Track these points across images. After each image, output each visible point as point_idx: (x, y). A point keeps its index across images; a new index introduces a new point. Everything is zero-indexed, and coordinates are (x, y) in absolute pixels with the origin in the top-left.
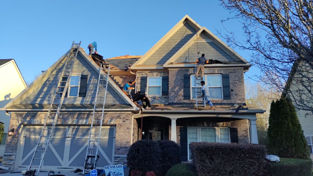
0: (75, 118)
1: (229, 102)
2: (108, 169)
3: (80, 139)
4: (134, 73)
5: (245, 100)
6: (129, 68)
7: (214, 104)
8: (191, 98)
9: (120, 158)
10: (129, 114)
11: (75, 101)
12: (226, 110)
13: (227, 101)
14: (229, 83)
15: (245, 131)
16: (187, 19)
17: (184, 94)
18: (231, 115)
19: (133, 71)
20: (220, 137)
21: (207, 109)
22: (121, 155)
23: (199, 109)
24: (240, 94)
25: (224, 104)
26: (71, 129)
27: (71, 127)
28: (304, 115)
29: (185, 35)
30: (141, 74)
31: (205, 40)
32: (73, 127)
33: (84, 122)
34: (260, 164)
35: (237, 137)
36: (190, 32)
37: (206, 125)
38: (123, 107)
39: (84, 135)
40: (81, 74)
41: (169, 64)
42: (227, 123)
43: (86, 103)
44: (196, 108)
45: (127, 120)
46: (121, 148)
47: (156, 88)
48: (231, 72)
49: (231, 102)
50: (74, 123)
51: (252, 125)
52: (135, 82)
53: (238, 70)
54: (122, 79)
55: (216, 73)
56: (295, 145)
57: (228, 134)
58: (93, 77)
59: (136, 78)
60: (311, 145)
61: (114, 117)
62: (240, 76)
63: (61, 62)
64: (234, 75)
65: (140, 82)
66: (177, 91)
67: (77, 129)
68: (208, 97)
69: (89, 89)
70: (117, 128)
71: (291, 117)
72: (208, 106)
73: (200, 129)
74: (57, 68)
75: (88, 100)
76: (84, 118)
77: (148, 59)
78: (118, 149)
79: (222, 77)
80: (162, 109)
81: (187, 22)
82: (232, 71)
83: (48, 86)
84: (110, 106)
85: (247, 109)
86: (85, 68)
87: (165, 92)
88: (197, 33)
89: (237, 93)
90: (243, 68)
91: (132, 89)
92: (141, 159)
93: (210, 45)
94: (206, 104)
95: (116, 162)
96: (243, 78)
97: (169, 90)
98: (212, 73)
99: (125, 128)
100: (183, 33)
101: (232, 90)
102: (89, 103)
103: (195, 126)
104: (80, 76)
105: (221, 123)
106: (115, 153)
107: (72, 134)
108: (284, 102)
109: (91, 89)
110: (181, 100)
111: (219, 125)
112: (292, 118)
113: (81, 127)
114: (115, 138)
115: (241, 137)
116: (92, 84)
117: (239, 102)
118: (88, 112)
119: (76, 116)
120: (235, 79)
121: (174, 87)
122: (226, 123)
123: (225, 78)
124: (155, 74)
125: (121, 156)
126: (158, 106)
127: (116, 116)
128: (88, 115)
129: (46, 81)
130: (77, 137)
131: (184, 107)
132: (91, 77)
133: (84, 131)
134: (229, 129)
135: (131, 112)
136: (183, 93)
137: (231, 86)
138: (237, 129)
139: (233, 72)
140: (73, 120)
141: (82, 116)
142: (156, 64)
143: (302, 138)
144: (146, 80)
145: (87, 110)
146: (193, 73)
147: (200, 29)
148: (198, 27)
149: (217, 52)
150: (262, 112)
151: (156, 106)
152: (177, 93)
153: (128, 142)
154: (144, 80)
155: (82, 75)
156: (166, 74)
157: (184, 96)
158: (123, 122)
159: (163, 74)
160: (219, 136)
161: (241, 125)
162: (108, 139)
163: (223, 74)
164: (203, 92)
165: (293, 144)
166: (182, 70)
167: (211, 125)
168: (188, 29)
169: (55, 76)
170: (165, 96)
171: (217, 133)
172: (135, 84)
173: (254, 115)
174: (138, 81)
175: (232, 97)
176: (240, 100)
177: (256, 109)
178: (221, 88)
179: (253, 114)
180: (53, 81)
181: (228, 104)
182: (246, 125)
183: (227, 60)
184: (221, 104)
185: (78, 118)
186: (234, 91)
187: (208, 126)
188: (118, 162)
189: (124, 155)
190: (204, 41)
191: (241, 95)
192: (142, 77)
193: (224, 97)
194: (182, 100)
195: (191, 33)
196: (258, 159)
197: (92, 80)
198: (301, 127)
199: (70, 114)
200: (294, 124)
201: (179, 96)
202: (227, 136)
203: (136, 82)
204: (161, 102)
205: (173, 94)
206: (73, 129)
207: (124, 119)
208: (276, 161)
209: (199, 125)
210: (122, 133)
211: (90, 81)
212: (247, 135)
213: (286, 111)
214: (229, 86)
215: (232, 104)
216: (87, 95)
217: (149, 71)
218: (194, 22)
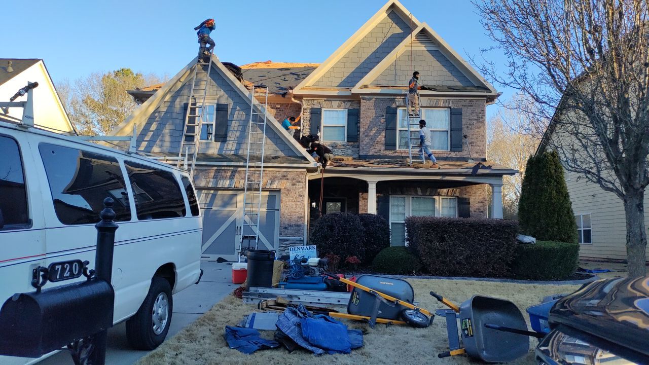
0: (210, 176)
1: (459, 155)
2: (294, 252)
3: (218, 212)
4: (298, 102)
5: (485, 153)
6: (291, 91)
7: (438, 158)
8: (397, 149)
9: (289, 242)
10: (302, 173)
11: (208, 148)
12: (457, 168)
13: (456, 155)
14: (462, 125)
15: (481, 202)
16: (393, 6)
17: (386, 140)
18: (464, 178)
19: (296, 97)
20: (441, 212)
21: (427, 167)
22: (289, 236)
23: (415, 166)
24: (478, 143)
25: (452, 159)
26: (203, 195)
27: (203, 191)
28: (576, 179)
29: (389, 35)
30: (310, 102)
31: (425, 46)
32: (206, 191)
33: (227, 183)
34: (509, 245)
35: (469, 212)
36: (398, 30)
37: (420, 192)
38: (292, 162)
39: (225, 204)
40: (216, 101)
41: (361, 88)
42: (455, 190)
43: (228, 153)
44: (409, 165)
45: (299, 182)
46: (290, 226)
47: (337, 129)
48: (465, 106)
49: (462, 156)
50: (210, 185)
51: (495, 193)
52: (300, 118)
53: (477, 101)
54: (274, 110)
55: (441, 106)
56: (557, 224)
57: (454, 208)
58: (238, 108)
59: (302, 110)
60: (580, 229)
61: (276, 177)
62: (480, 113)
63: (179, 80)
64: (470, 109)
65: (309, 117)
66: (374, 135)
67: (214, 195)
68: (429, 148)
69: (232, 128)
70: (283, 195)
71: (556, 181)
72: (428, 162)
73: (411, 198)
74: (171, 90)
75: (230, 147)
76: (226, 177)
77: (324, 76)
78: (286, 228)
79: (451, 113)
80: (355, 166)
81: (394, 12)
82: (467, 103)
83: (157, 121)
84: (270, 159)
85: (489, 167)
86: (222, 92)
87: (353, 136)
88: (412, 33)
89: (473, 140)
90: (486, 99)
91: (296, 130)
92: (337, 240)
93: (432, 56)
94: (426, 158)
95: (282, 247)
96: (484, 116)
97: (361, 134)
98: (434, 105)
99: (296, 195)
100: (385, 31)
101: (465, 137)
102: (232, 153)
103: (402, 193)
104: (215, 106)
105: (445, 190)
106: (280, 234)
107: (205, 204)
108: (548, 158)
109: (236, 129)
110: (380, 150)
111: (440, 193)
112: (558, 183)
113: (220, 192)
114: (278, 210)
115: (475, 211)
116: (236, 120)
117: (475, 155)
118: (232, 168)
119: (212, 174)
120: (471, 117)
121: (370, 129)
122: (453, 190)
123: (456, 115)
124: (335, 103)
125: (291, 238)
126: (343, 160)
127: (280, 175)
128: (232, 172)
129: (154, 112)
130: (214, 208)
131: (387, 162)
132: (234, 109)
133: (226, 199)
134: (457, 200)
135: (305, 170)
136: (384, 139)
137: (464, 128)
138: (469, 199)
139: (469, 106)
140: (208, 180)
141: (223, 174)
142: (338, 86)
143: (568, 213)
144: (320, 114)
145: (233, 164)
146: (403, 104)
147: (417, 26)
148: (413, 21)
149: (445, 69)
150: (512, 173)
151: (340, 160)
152: (373, 139)
153: (300, 217)
154: (316, 114)
155: (218, 105)
156: (355, 105)
157: (385, 143)
158: (293, 185)
159: (349, 104)
160: (439, 211)
161: (475, 193)
162: (266, 213)
163: (452, 108)
164: (422, 139)
165: (556, 221)
166: (384, 99)
167: (428, 194)
168: (394, 24)
169: (169, 103)
170: (352, 143)
171: (437, 206)
172: (300, 120)
173: (498, 178)
174: (305, 116)
175: (465, 147)
176: (477, 153)
177: (503, 168)
178: (448, 131)
179: (499, 175)
180: (166, 113)
181: (458, 159)
182: (483, 193)
183: (459, 84)
184: (446, 159)
185: (215, 177)
186: (468, 138)
187: (424, 193)
188: (286, 247)
189: (294, 236)
190: (422, 48)
191: (480, 145)
192: (312, 109)
193: (451, 147)
194: (382, 152)
195: (400, 31)
196: (508, 238)
197: (237, 113)
198: (568, 196)
199: (202, 171)
200: (560, 191)
201: (377, 143)
202: (452, 210)
203: (302, 118)
204: (345, 154)
205: (367, 140)
206: (207, 194)
207: (294, 181)
208: (530, 243)
209: (410, 193)
210: (290, 203)
211: (233, 115)
212: (484, 210)
213: (551, 172)
214: (462, 129)
215: (465, 160)
216: (228, 139)
217: (325, 99)
218: (407, 12)
